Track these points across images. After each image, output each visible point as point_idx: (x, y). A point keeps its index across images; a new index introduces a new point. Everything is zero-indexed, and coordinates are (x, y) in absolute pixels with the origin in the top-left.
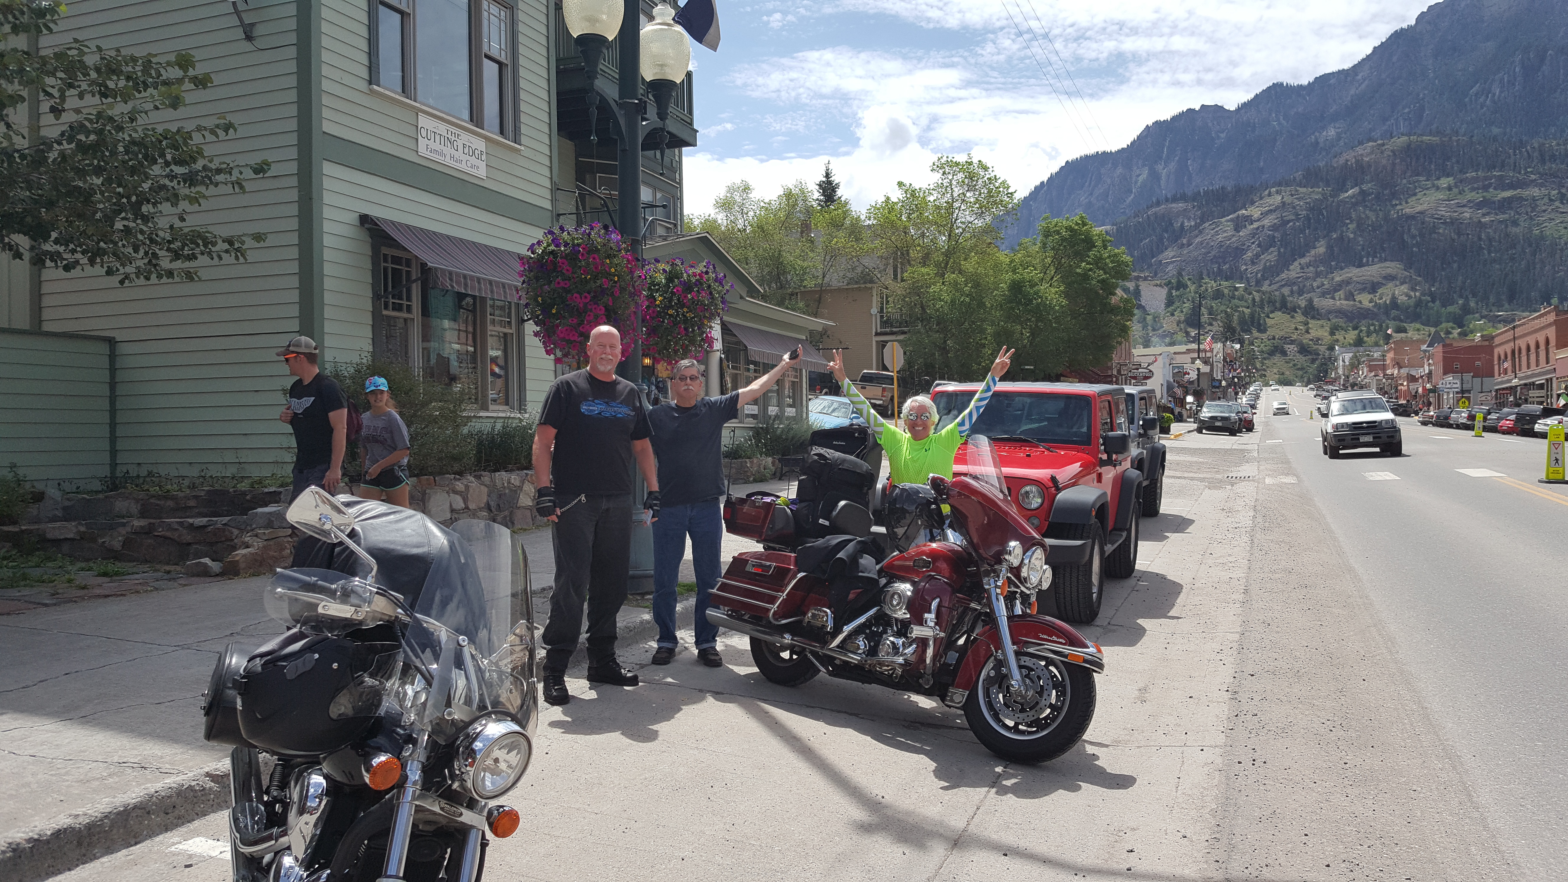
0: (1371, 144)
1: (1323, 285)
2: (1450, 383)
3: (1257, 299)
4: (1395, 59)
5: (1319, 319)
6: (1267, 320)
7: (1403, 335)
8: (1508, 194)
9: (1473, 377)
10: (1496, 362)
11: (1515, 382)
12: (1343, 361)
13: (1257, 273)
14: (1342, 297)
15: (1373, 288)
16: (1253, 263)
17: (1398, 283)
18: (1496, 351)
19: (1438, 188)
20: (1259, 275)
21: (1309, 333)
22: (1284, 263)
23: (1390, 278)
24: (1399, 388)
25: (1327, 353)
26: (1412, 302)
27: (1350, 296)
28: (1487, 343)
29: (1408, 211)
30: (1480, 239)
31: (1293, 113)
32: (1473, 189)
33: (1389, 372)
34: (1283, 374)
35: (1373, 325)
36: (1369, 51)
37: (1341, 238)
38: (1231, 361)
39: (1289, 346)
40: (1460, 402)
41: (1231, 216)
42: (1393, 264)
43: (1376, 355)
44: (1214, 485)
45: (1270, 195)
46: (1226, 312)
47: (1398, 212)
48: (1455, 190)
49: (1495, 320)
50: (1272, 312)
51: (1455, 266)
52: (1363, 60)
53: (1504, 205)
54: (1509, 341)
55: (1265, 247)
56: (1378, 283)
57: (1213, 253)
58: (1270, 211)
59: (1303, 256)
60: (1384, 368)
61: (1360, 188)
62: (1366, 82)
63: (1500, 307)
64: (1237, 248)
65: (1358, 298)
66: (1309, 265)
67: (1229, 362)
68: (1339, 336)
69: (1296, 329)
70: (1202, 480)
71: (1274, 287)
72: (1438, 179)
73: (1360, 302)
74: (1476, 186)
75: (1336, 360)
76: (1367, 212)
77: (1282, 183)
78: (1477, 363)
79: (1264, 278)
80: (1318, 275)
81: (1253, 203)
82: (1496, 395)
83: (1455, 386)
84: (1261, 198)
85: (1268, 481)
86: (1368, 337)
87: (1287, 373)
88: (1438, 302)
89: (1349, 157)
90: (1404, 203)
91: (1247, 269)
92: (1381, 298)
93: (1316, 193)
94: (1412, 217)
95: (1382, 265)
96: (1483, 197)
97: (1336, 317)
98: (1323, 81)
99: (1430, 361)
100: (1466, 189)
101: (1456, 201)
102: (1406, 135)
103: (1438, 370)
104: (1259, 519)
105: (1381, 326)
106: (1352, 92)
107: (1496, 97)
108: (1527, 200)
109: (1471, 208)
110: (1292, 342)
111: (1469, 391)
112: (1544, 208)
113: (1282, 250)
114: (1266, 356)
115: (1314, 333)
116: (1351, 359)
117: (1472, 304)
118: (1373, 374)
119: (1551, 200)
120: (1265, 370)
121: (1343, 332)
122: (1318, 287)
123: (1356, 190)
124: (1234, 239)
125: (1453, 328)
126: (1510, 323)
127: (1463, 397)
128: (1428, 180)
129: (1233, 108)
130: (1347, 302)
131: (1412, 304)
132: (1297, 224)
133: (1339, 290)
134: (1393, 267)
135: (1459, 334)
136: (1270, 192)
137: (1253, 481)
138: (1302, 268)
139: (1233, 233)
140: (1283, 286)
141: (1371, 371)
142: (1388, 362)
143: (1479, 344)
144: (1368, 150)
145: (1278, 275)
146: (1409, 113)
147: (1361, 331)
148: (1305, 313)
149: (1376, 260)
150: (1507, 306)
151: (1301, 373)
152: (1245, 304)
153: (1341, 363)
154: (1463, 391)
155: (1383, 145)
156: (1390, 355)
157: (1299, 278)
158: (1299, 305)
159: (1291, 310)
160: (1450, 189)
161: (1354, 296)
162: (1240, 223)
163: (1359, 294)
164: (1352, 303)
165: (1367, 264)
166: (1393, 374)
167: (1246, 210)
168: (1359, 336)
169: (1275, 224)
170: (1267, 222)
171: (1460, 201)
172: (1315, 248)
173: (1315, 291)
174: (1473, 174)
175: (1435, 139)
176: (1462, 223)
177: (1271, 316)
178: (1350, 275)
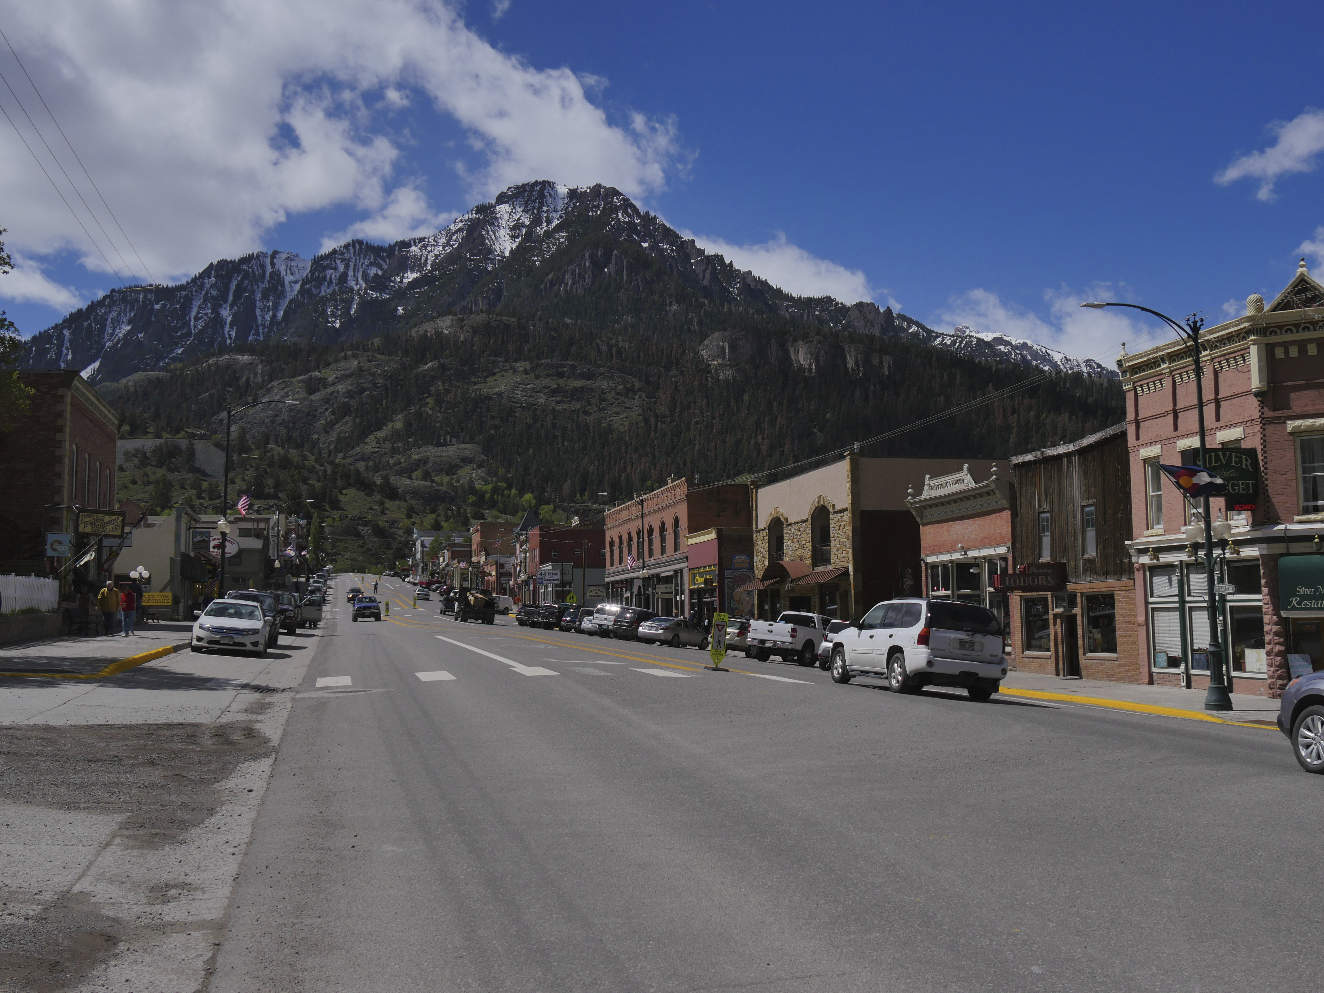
0: (450, 317)
1: (401, 462)
2: (549, 573)
3: (329, 471)
5: (395, 500)
6: (340, 496)
8: (579, 383)
9: (573, 567)
10: (607, 548)
12: (422, 546)
13: (330, 444)
14: (420, 476)
15: (451, 469)
16: (326, 432)
17: (475, 466)
18: (607, 535)
19: (515, 371)
20: (332, 446)
21: (385, 514)
22: (360, 435)
23: (466, 460)
25: (404, 537)
26: (489, 488)
27: (427, 476)
29: (485, 391)
30: (554, 426)
32: (548, 376)
33: (474, 559)
34: (355, 560)
35: (451, 509)
37: (419, 415)
39: (362, 528)
41: (303, 377)
42: (470, 446)
43: (459, 539)
45: (345, 358)
47: (476, 392)
48: (531, 375)
50: (346, 488)
53: (574, 395)
55: (339, 417)
56: (456, 465)
57: (282, 416)
58: (346, 377)
59: (380, 429)
60: (469, 554)
61: (439, 362)
64: (309, 413)
65: (435, 479)
66: (385, 440)
68: (416, 519)
69: (371, 509)
71: (348, 461)
72: (515, 361)
73: (438, 483)
74: (550, 372)
75: (414, 545)
76: (446, 387)
77: (360, 348)
78: (577, 551)
79: (337, 450)
80: (394, 451)
81: (327, 364)
82: (609, 589)
83: (555, 577)
84: (337, 361)
86: (446, 521)
87: (360, 559)
88: (514, 491)
89: (430, 327)
90: (482, 382)
91: (319, 439)
92: (458, 482)
93: (394, 362)
94: (489, 398)
95: (460, 446)
96: (557, 384)
97: (413, 498)
100: (542, 375)
101: (532, 386)
102: (485, 313)
103: (534, 557)
105: (459, 509)
107: (569, 288)
108: (596, 392)
109: (545, 394)
110: (366, 524)
112: (612, 401)
113: (358, 421)
114: (337, 537)
115: (390, 515)
117: (547, 494)
119: (617, 394)
120: (335, 554)
121: (421, 515)
122: (395, 465)
123: (436, 362)
124: (306, 403)
126: (627, 501)
128: (506, 362)
130: (424, 483)
131: (489, 490)
132: (375, 393)
133: (417, 470)
134: (469, 449)
136: (346, 354)
138: (378, 442)
139: (305, 396)
140: (358, 460)
142: (474, 547)
143: (579, 529)
144: (448, 324)
145: (353, 448)
146: (488, 291)
147: (439, 515)
148: (381, 493)
149: (454, 440)
151: (373, 559)
152: (316, 476)
153: (420, 548)
154: (562, 584)
155: (463, 320)
156: (475, 541)
157: (375, 453)
158: (374, 482)
159: (366, 487)
160: (526, 372)
161: (430, 476)
162: (312, 387)
163: (436, 475)
164: (429, 484)
165: (445, 444)
166: (479, 562)
167: (320, 372)
168: (436, 520)
169: (351, 390)
170: (341, 387)
171: (535, 386)
172: (392, 421)
173: (391, 468)
174: (549, 361)
175: (512, 320)
176: (536, 409)
177: (344, 492)
178: (428, 454)
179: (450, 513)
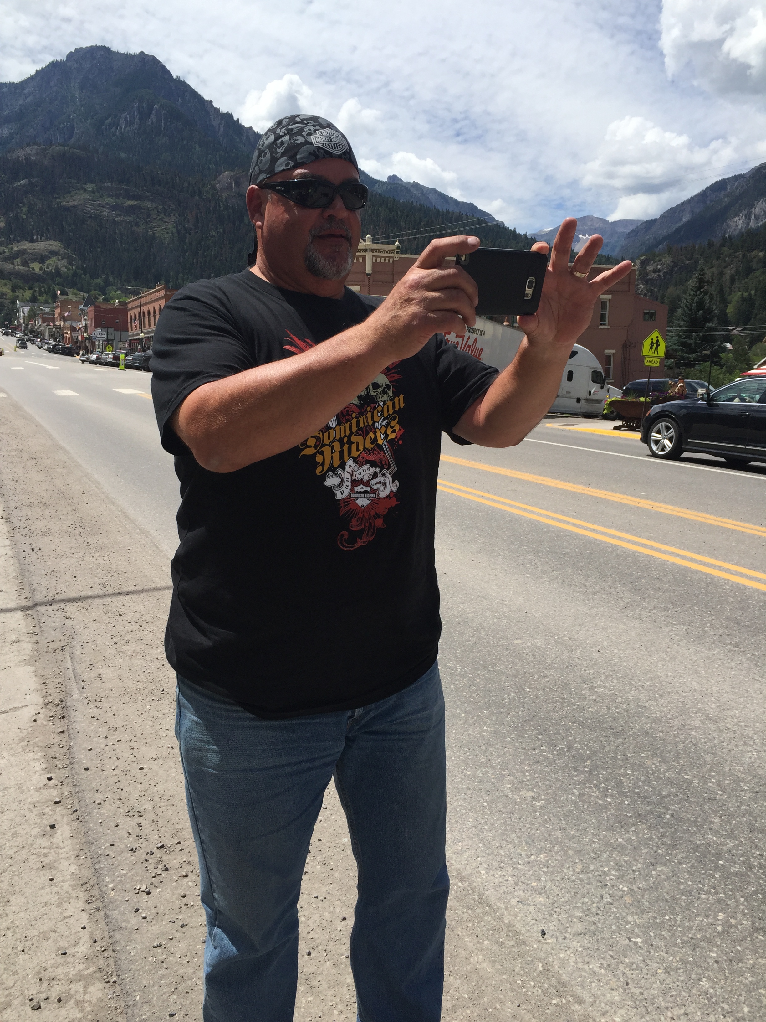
0: (36, 147)
1: (5, 252)
2: (100, 333)
7: (66, 297)
8: (132, 203)
9: (114, 330)
10: (129, 321)
11: (142, 335)
14: (19, 263)
15: (42, 259)
17: (60, 257)
18: (129, 313)
19: (85, 190)
23: (54, 253)
24: (65, 335)
25: (10, 306)
27: (25, 263)
28: (122, 307)
29: (64, 204)
30: (115, 233)
32: (109, 196)
33: (57, 323)
35: (43, 287)
36: (33, 72)
37: (17, 217)
40: (107, 348)
42: (55, 243)
43: (47, 310)
47: (58, 204)
48: (97, 194)
49: (127, 293)
51: (99, 250)
52: (29, 78)
53: (129, 211)
54: (136, 307)
56: (46, 256)
60: (54, 320)
61: (30, 180)
62: (31, 97)
63: (129, 283)
65: (32, 265)
68: (18, 293)
72: (86, 184)
73: (33, 268)
74: (111, 193)
75: (18, 311)
76: (35, 200)
78: (117, 321)
82: (130, 344)
83: (103, 336)
86: (40, 296)
88: (88, 276)
89: (21, 153)
90: (62, 197)
92: (48, 268)
94: (68, 209)
95: (48, 243)
96: (116, 202)
97: (16, 278)
99: (86, 317)
100: (104, 194)
101: (98, 202)
102: (61, 145)
103: (91, 324)
105: (49, 288)
106: (21, 102)
107: (122, 130)
108: (144, 209)
109: (108, 209)
111: (112, 340)
112: (155, 217)
116: (28, 312)
117: (111, 279)
118: (46, 324)
119: (158, 212)
121: (22, 290)
123: (27, 180)
125: (99, 295)
126: (137, 295)
127: (108, 344)
128: (78, 183)
130: (23, 268)
131: (70, 274)
133: (17, 258)
134: (55, 245)
135: (103, 299)
141: (44, 322)
142: (56, 316)
143: (118, 308)
144: (34, 152)
146: (63, 128)
147: (35, 291)
149: (43, 238)
150: (134, 282)
153: (22, 314)
154: (108, 340)
155: (45, 149)
156: (57, 311)
160: (93, 192)
161: (28, 264)
163: (32, 263)
164: (27, 269)
165: (37, 241)
166: (60, 325)
168: (33, 294)
171: (100, 202)
174: (109, 184)
175: (82, 152)
176: (102, 219)
178: (25, 247)
179: (43, 289)
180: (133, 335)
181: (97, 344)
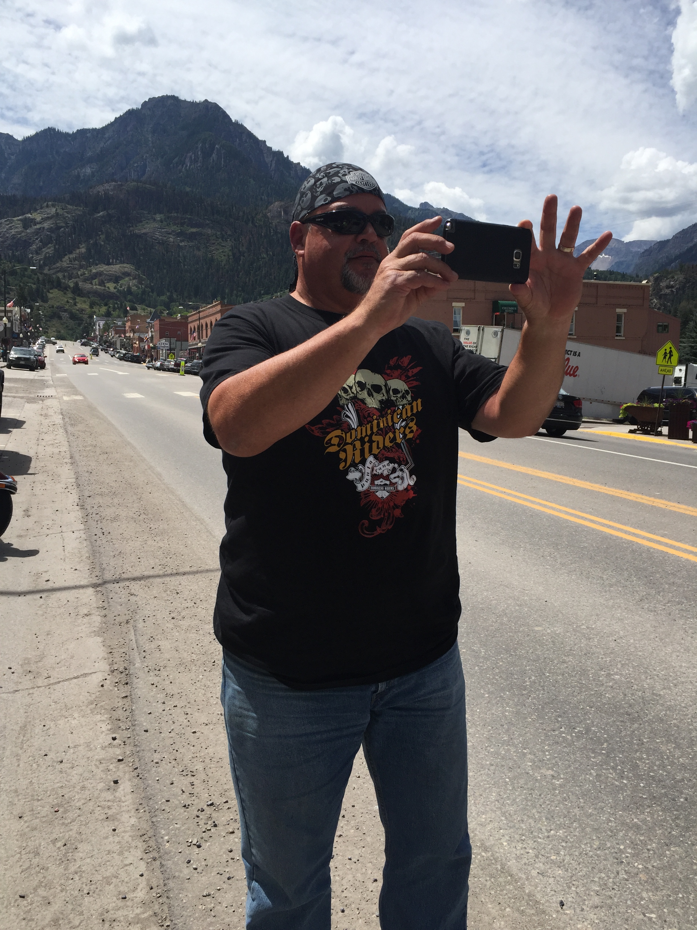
0: (114, 183)
1: (85, 274)
2: (164, 343)
3: (41, 278)
4: (128, 129)
5: (82, 297)
6: (48, 294)
7: (135, 312)
8: (194, 230)
9: (176, 341)
10: (189, 332)
11: (200, 345)
12: (99, 326)
13: (40, 261)
14: (97, 283)
15: (116, 279)
16: (37, 253)
17: (131, 278)
18: (189, 325)
19: (155, 220)
20: (42, 262)
21: (76, 306)
22: (59, 256)
23: (126, 274)
24: (134, 345)
25: (88, 320)
26: (140, 291)
27: (102, 283)
28: (184, 321)
29: (137, 231)
30: (179, 256)
31: (62, 151)
32: (175, 224)
33: (127, 335)
34: (60, 332)
35: (117, 304)
36: (113, 120)
37: (96, 244)
38: (25, 321)
39: (63, 313)
40: (170, 356)
41: (20, 217)
42: (128, 266)
43: (119, 323)
44: (31, 401)
45: (47, 206)
46: (20, 286)
47: (131, 232)
48: (165, 223)
49: (188, 308)
50: (51, 289)
51: (165, 271)
52: (108, 125)
53: (192, 237)
54: (196, 320)
55: (45, 244)
56: (119, 277)
57: (9, 242)
58: (48, 218)
59: (71, 253)
60: (125, 332)
61: (108, 212)
62: (110, 141)
63: (190, 300)
64: (25, 241)
65: (107, 285)
66: (75, 259)
67: (24, 320)
68: (95, 309)
69: (68, 302)
70: (22, 398)
71: (52, 272)
72: (155, 214)
73: (108, 288)
74: (177, 222)
75: (95, 325)
76: (112, 229)
77: (56, 200)
78: (179, 332)
79: (45, 264)
80: (81, 267)
81: (36, 210)
82: (189, 352)
83: (166, 346)
84: (42, 208)
85: (65, 398)
86: (114, 311)
87: (62, 331)
88: (155, 293)
89: (101, 189)
90: (134, 226)
91: (33, 257)
92: (121, 287)
93: (79, 210)
94: (139, 236)
95: (122, 265)
96: (181, 229)
97: (94, 296)
98: (82, 133)
99: (152, 330)
100: (171, 223)
101: (165, 230)
102: (135, 181)
103: (157, 335)
104: (67, 419)
105: (121, 304)
106: (102, 145)
107: (188, 168)
108: (204, 236)
109: (174, 235)
110: (65, 311)
111: (174, 349)
112: (214, 242)
113: (57, 247)
114: (48, 319)
115: (79, 306)
116: (104, 325)
117: (175, 296)
118: (118, 335)
119: (217, 237)
120: (47, 329)
121: (98, 307)
122: (81, 275)
123: (105, 213)
124: (23, 234)
125: (164, 310)
126: (196, 310)
127: (171, 353)
128: (149, 214)
129: (20, 139)
130: (100, 287)
131: (140, 292)
132: (67, 230)
133: (95, 279)
134: (128, 267)
135: (167, 314)
136: (47, 205)
137: (56, 398)
138: (70, 261)
139: (22, 229)
140: (58, 272)
141: (116, 334)
142: (127, 328)
143: (180, 321)
144: (112, 187)
145: (54, 264)
146: (137, 166)
147: (110, 307)
148: (73, 292)
149: (118, 261)
150: (194, 299)
151: (71, 332)
152: (32, 281)
153: (98, 327)
154: (171, 349)
155: (122, 185)
156: (128, 324)
157: (69, 267)
158: (69, 286)
159: (64, 288)
160: (162, 222)
161: (104, 284)
162: (27, 223)
163: (107, 283)
164: (103, 288)
165: (112, 264)
166: (130, 337)
167: (31, 214)
168: (108, 310)
169: (52, 227)
170: (46, 225)
171: (167, 230)
172: (79, 248)
173: (79, 278)
174: (175, 214)
175: (153, 187)
176: (168, 245)
177: (51, 291)
178: (102, 269)
179: (116, 306)
180: (193, 345)
181: (161, 352)
